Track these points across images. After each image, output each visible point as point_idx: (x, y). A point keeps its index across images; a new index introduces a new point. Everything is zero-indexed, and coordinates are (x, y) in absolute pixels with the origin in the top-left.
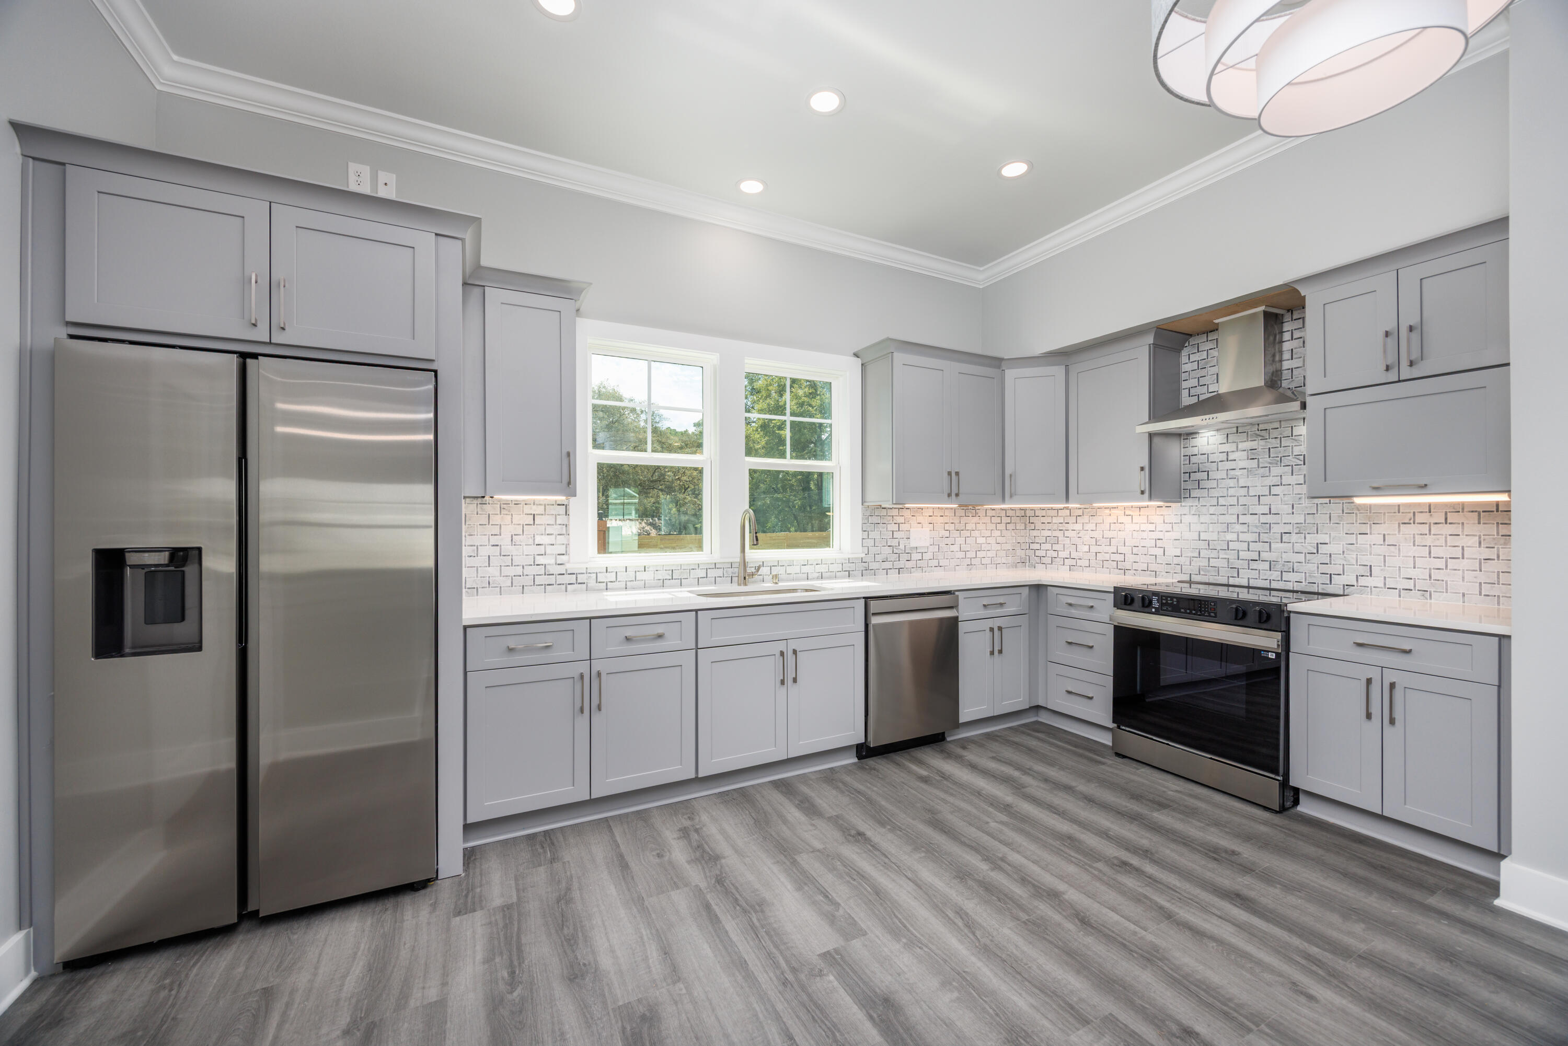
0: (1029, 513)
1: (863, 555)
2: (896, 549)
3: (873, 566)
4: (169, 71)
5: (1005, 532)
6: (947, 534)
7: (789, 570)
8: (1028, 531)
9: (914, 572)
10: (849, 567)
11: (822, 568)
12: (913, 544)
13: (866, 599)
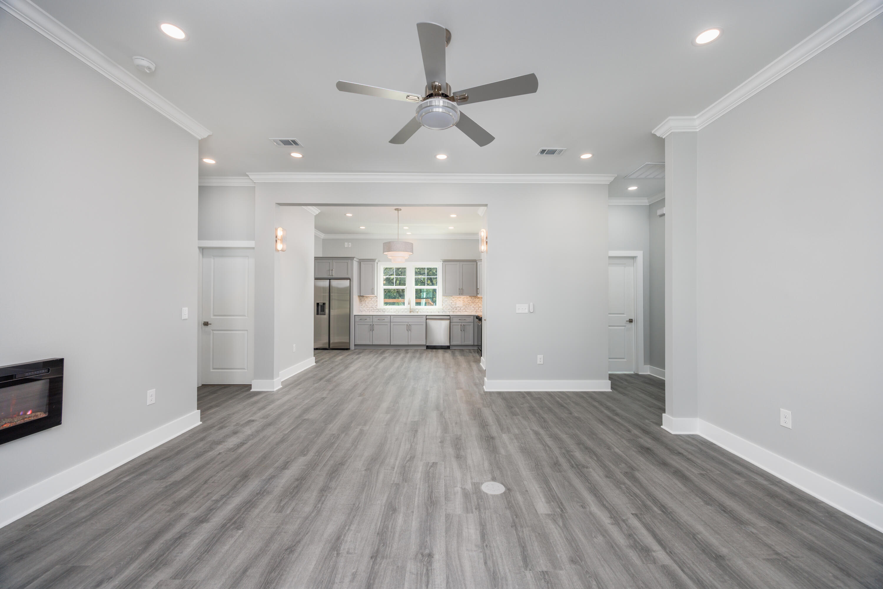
1: (443, 308)
3: (445, 310)
7: (423, 310)
9: (458, 312)
12: (457, 306)
13: (427, 316)
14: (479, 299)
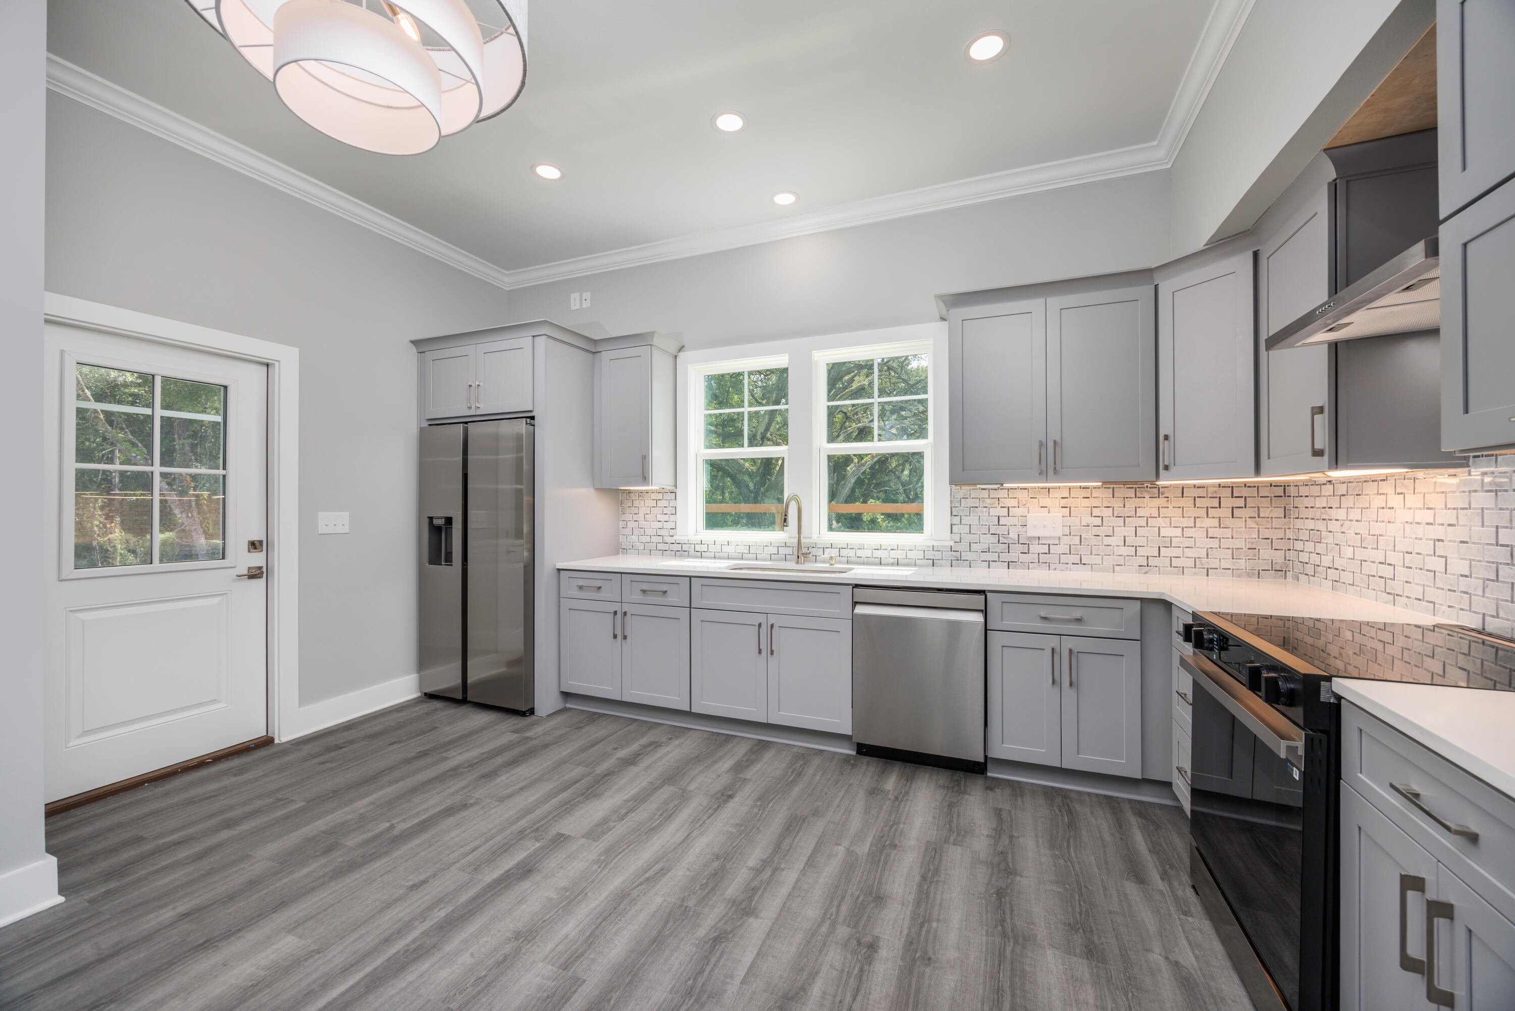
0: (1292, 491)
1: (952, 543)
2: (1004, 538)
3: (967, 556)
4: (506, 279)
5: (1229, 522)
6: (1098, 521)
7: (859, 553)
8: (1292, 519)
9: (1034, 568)
10: (934, 555)
11: (900, 555)
12: (1031, 533)
13: (857, 586)
14: (1161, 501)
